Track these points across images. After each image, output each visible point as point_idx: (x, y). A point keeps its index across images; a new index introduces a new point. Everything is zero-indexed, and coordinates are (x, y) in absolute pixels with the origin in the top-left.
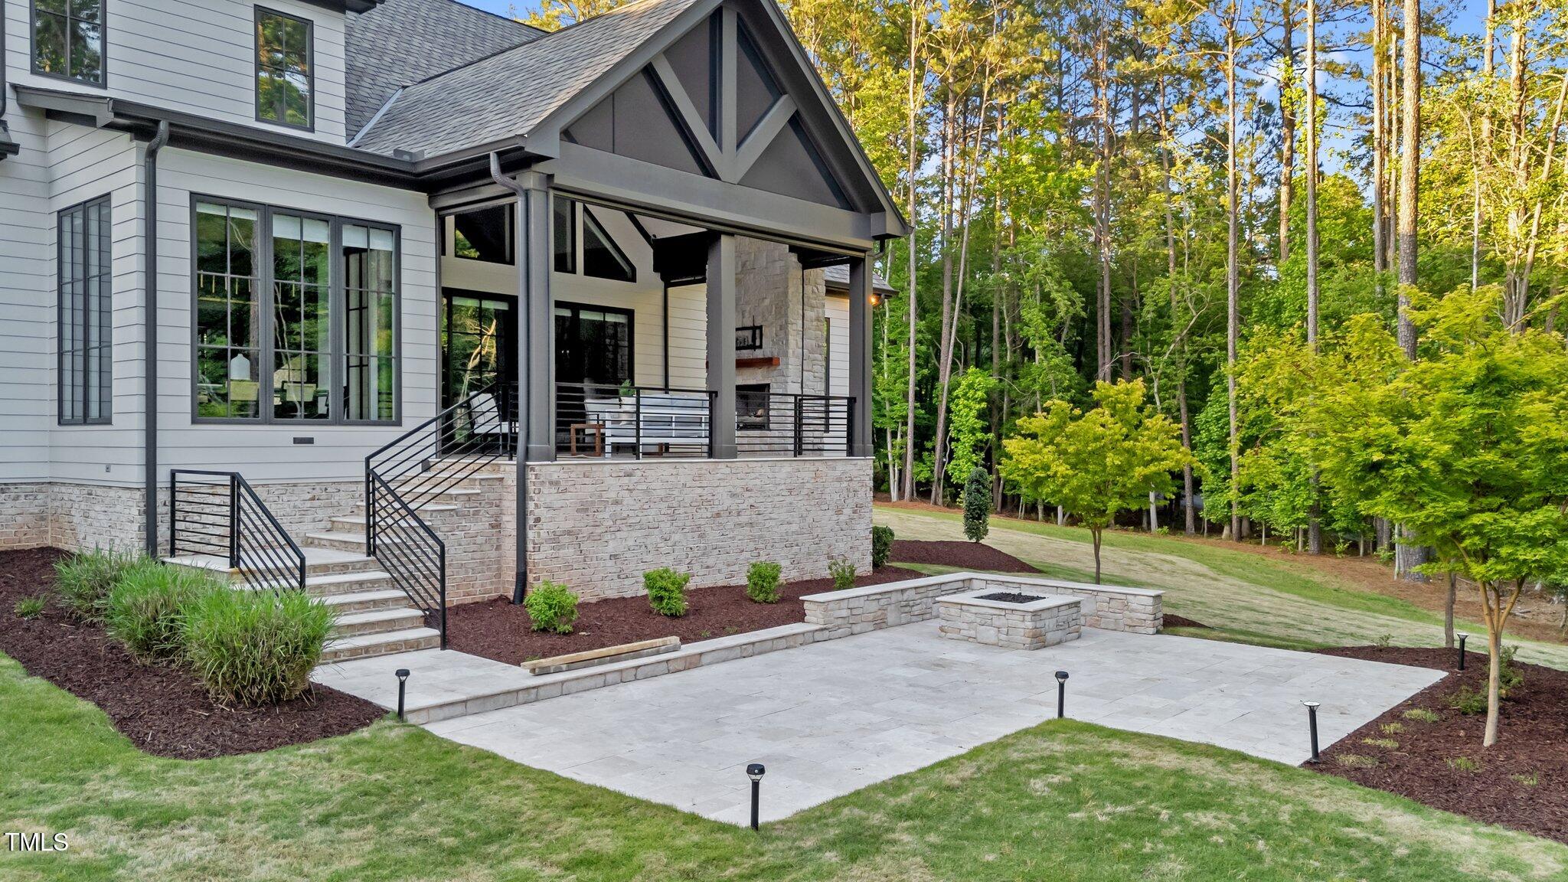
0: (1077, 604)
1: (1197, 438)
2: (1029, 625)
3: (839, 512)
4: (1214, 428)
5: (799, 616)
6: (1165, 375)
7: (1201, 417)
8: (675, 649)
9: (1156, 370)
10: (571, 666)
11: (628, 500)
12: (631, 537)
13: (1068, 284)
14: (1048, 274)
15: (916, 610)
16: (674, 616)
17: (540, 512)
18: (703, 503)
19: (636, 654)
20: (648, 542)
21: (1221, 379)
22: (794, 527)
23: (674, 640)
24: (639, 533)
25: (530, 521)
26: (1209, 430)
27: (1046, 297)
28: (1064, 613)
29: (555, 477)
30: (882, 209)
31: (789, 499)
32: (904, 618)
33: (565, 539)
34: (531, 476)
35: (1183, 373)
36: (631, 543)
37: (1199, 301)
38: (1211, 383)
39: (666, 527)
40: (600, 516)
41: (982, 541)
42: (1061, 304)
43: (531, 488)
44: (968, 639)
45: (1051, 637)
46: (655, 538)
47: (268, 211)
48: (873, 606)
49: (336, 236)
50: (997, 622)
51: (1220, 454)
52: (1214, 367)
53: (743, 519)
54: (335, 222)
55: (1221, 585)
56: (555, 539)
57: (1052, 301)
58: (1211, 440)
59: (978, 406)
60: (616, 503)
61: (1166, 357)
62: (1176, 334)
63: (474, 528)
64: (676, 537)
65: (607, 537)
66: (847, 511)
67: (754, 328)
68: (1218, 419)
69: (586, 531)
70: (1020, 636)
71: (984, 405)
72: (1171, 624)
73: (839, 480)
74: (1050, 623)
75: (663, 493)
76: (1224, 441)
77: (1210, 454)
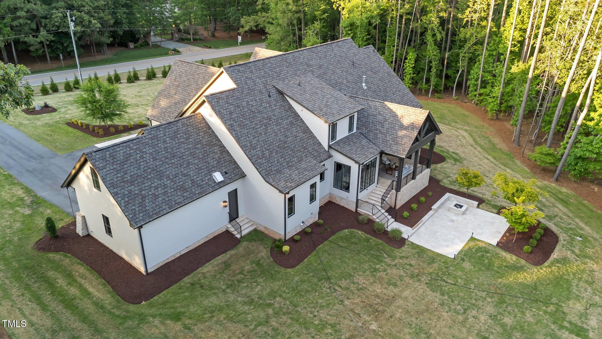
1: (470, 77)
2: (462, 213)
3: (426, 179)
4: (475, 75)
7: (472, 71)
8: (422, 221)
10: (415, 227)
16: (416, 211)
17: (398, 198)
18: (412, 187)
21: (479, 61)
22: (421, 184)
26: (473, 75)
31: (421, 181)
33: (400, 200)
34: (398, 194)
35: (468, 56)
38: (476, 61)
39: (408, 193)
44: (453, 212)
51: (475, 83)
52: (478, 56)
54: (371, 161)
58: (474, 78)
68: (477, 73)
76: (477, 80)
77: (473, 82)
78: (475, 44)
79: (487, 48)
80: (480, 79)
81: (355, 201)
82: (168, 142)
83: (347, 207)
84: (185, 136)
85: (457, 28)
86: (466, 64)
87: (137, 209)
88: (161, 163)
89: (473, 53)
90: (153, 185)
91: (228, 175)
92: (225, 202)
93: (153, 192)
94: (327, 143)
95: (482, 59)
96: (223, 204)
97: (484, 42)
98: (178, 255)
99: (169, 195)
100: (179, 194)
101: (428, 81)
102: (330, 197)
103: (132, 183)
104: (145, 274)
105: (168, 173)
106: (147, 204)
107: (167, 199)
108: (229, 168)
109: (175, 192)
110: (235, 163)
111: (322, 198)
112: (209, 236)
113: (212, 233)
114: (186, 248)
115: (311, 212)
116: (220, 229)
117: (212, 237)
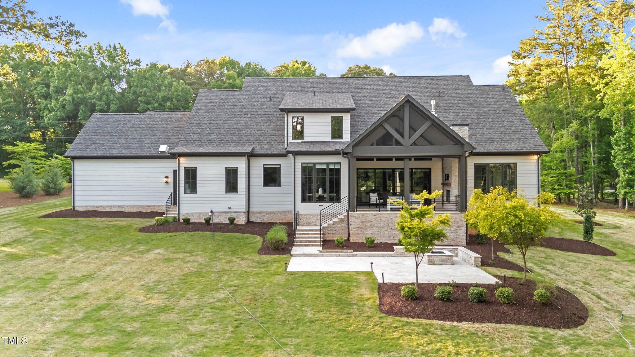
8: (352, 252)
11: (375, 221)
17: (351, 223)
20: (381, 231)
24: (378, 229)
29: (355, 216)
33: (358, 229)
36: (376, 231)
40: (367, 224)
41: (590, 241)
46: (383, 230)
47: (315, 164)
49: (328, 166)
54: (328, 164)
56: (355, 228)
60: (371, 222)
63: (343, 225)
64: (389, 230)
65: (369, 229)
69: (363, 227)
70: (427, 261)
74: (437, 259)
75: (385, 220)
92: (167, 177)
94: (286, 141)
96: (165, 180)
104: (72, 209)
111: (279, 211)
112: (146, 207)
113: (149, 206)
114: (118, 206)
115: (230, 205)
116: (160, 206)
117: (150, 211)
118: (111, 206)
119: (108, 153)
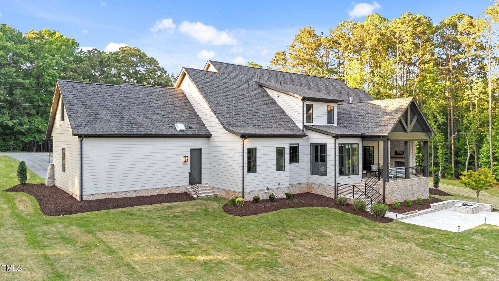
0: (478, 207)
1: (480, 156)
2: (472, 210)
3: (424, 187)
4: (485, 153)
5: (430, 207)
6: (470, 139)
7: (481, 151)
8: (418, 212)
9: (467, 137)
10: (408, 214)
11: (397, 187)
12: (397, 193)
13: (441, 114)
14: (436, 111)
15: (447, 206)
16: (410, 207)
17: (387, 190)
18: (406, 187)
19: (414, 213)
21: (487, 140)
22: (418, 190)
23: (418, 211)
25: (386, 191)
26: (484, 154)
27: (435, 117)
28: (476, 208)
29: (389, 184)
30: (431, 132)
31: (417, 186)
32: (445, 208)
33: (390, 194)
34: (386, 184)
35: (475, 138)
37: (480, 119)
38: (484, 141)
39: (401, 191)
40: (393, 190)
41: (438, 189)
42: (440, 120)
43: (385, 186)
44: (460, 212)
45: (475, 212)
46: (400, 193)
47: (345, 144)
48: (441, 206)
49: (352, 146)
50: (465, 209)
51: (487, 161)
52: (485, 136)
53: (411, 189)
54: (352, 144)
55: (493, 199)
57: (436, 117)
58: (484, 157)
59: (416, 147)
60: (395, 188)
61: (470, 133)
62: (473, 127)
64: (402, 193)
65: (394, 193)
66: (425, 187)
67: (402, 151)
68: (487, 151)
69: (392, 192)
70: (470, 212)
71: (418, 146)
72: (494, 210)
73: (424, 181)
74: (475, 210)
75: (401, 186)
76: (488, 157)
77: (484, 160)
78: (480, 126)
79: (492, 128)
80: (491, 157)
81: (333, 184)
82: (141, 95)
83: (325, 195)
84: (159, 97)
85: (460, 118)
86: (474, 145)
87: (85, 123)
88: (128, 104)
89: (480, 135)
90: (110, 114)
91: (191, 130)
92: (185, 157)
93: (108, 118)
94: (301, 124)
95: (490, 138)
96: (183, 159)
97: (488, 122)
98: (123, 196)
99: (124, 124)
100: (134, 126)
101: (436, 164)
102: (309, 188)
103: (90, 107)
104: (79, 199)
105: (130, 111)
106: (97, 124)
107: (120, 126)
108: (195, 126)
109: (131, 125)
110: (203, 124)
111: (297, 184)
112: (164, 190)
113: (167, 188)
114: (134, 191)
115: (279, 182)
116: (177, 187)
117: (167, 193)
118: (127, 191)
119: (125, 130)
